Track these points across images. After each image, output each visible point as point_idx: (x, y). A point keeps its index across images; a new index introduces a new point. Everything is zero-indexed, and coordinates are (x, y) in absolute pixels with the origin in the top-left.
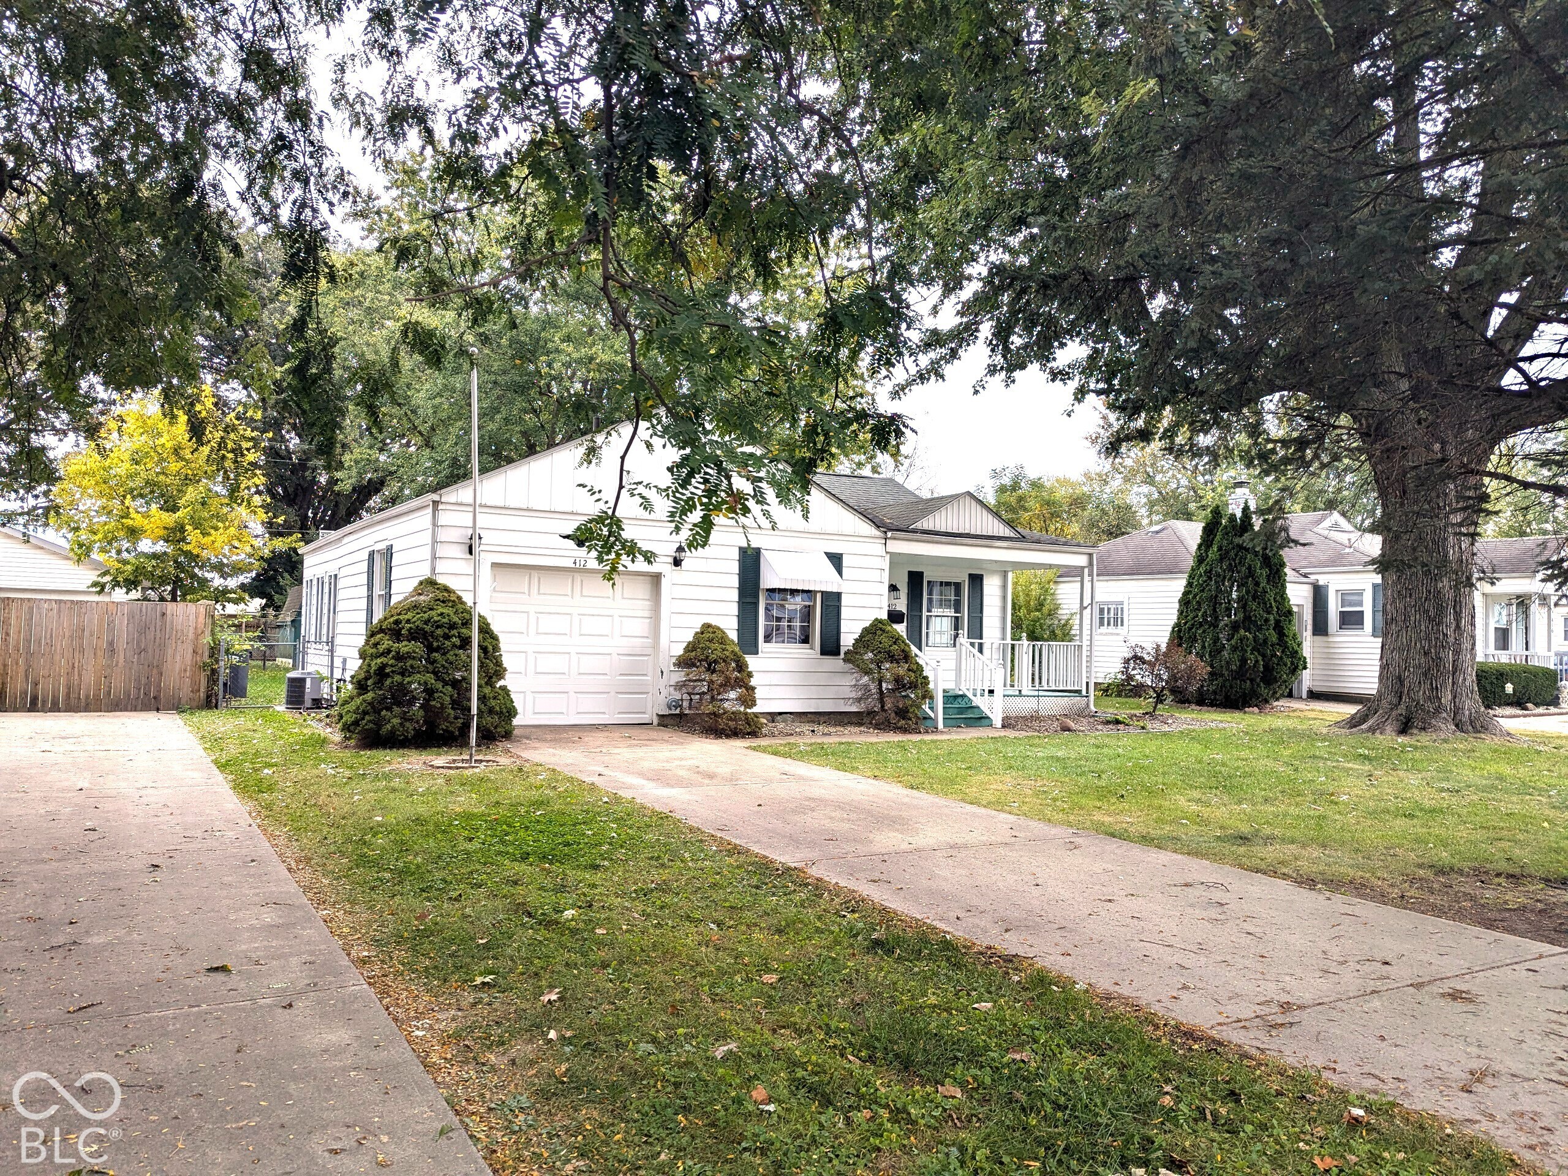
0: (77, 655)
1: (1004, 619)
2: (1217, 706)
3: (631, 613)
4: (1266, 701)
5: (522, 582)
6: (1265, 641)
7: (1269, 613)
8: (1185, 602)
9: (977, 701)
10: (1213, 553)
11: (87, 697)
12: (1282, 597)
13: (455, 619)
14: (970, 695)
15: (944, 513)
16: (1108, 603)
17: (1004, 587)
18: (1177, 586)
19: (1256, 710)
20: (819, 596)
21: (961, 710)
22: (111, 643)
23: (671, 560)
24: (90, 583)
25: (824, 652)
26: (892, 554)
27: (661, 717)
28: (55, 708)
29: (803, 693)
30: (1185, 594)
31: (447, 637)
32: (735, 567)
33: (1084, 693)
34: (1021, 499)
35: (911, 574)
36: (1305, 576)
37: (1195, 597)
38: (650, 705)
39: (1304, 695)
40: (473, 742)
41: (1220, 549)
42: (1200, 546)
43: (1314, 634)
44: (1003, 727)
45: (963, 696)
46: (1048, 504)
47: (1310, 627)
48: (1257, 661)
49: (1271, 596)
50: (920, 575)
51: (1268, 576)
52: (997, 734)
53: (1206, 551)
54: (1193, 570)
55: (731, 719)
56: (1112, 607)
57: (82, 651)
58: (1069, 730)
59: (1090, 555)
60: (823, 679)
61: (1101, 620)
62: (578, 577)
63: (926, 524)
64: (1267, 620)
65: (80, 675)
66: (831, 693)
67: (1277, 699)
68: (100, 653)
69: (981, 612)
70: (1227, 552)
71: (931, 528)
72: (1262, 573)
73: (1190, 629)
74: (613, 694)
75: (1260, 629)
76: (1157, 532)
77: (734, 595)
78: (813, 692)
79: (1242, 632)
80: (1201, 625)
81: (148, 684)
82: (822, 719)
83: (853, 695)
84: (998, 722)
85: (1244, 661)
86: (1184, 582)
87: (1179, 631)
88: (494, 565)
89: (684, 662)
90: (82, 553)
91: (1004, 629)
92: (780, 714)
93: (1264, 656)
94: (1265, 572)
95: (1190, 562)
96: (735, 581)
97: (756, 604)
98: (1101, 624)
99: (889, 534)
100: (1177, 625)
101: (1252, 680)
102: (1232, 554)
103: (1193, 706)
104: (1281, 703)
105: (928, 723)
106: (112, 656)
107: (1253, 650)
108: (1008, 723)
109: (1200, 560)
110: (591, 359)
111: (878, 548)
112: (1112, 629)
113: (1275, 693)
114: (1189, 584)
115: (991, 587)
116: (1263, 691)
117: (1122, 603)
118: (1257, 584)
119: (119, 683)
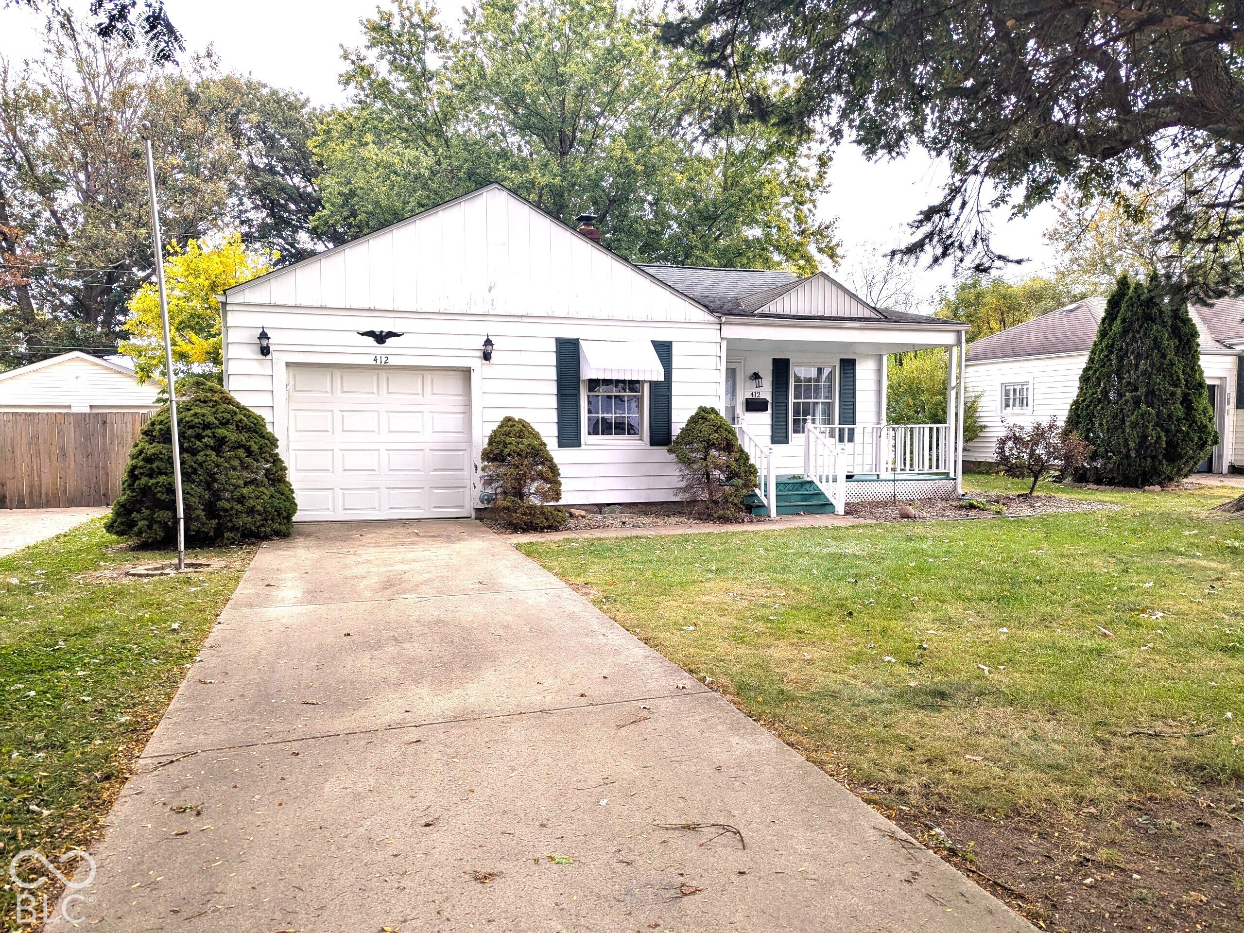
0: (34, 459)
1: (879, 403)
2: (1118, 484)
3: (441, 409)
4: (1171, 479)
5: (325, 380)
6: (1170, 416)
7: (1176, 386)
8: (1085, 379)
9: (823, 487)
10: (1117, 326)
11: (47, 495)
12: (1193, 368)
13: (212, 419)
14: (817, 481)
15: (794, 295)
16: (1014, 384)
17: (879, 371)
18: (1079, 362)
19: (1157, 488)
20: (647, 387)
21: (805, 497)
22: (62, 449)
23: (480, 354)
24: (154, 400)
25: (654, 442)
26: (729, 341)
27: (478, 510)
28: (21, 505)
29: (631, 484)
30: (1086, 370)
31: (199, 437)
32: (552, 359)
33: (952, 475)
34: (979, 295)
35: (775, 361)
36: (1230, 347)
37: (1095, 371)
38: (467, 498)
39: (1225, 470)
40: (182, 546)
41: (1124, 321)
42: (1104, 320)
43: (1237, 407)
44: (847, 513)
45: (811, 483)
46: (1004, 297)
47: (1233, 401)
48: (1159, 438)
49: (1179, 369)
50: (786, 362)
51: (1177, 348)
52: (837, 523)
53: (1110, 325)
54: (1095, 345)
55: (524, 514)
56: (1017, 388)
57: (39, 455)
58: (908, 517)
59: (959, 332)
60: (654, 470)
61: (1007, 401)
62: (384, 375)
63: (775, 307)
64: (1173, 394)
65: (39, 476)
66: (663, 483)
67: (1186, 476)
68: (54, 458)
69: (854, 396)
70: (1131, 324)
71: (780, 311)
72: (1170, 344)
73: (1088, 406)
74: (427, 489)
75: (1165, 403)
76: (1072, 311)
77: (553, 388)
78: (643, 483)
79: (1143, 406)
80: (1100, 401)
81: (97, 483)
82: (654, 509)
83: (682, 484)
84: (840, 509)
85: (1144, 437)
86: (1085, 359)
87: (1077, 409)
88: (288, 365)
89: (487, 456)
90: (145, 374)
91: (879, 413)
92: (608, 505)
93: (1167, 432)
94: (1172, 344)
95: (1094, 336)
96: (553, 374)
97: (577, 396)
98: (1007, 405)
99: (723, 319)
100: (1076, 403)
101: (1154, 458)
102: (1136, 326)
103: (1091, 486)
104: (1193, 479)
105: (762, 511)
106: (64, 460)
107: (1157, 424)
108: (851, 510)
109: (1103, 334)
110: (533, 183)
111: (712, 334)
112: (1017, 409)
113: (1180, 470)
114: (1091, 360)
115: (865, 372)
116: (1166, 467)
117: (1027, 383)
118: (1164, 356)
119: (72, 485)
